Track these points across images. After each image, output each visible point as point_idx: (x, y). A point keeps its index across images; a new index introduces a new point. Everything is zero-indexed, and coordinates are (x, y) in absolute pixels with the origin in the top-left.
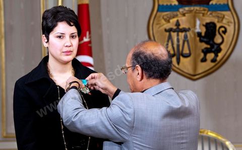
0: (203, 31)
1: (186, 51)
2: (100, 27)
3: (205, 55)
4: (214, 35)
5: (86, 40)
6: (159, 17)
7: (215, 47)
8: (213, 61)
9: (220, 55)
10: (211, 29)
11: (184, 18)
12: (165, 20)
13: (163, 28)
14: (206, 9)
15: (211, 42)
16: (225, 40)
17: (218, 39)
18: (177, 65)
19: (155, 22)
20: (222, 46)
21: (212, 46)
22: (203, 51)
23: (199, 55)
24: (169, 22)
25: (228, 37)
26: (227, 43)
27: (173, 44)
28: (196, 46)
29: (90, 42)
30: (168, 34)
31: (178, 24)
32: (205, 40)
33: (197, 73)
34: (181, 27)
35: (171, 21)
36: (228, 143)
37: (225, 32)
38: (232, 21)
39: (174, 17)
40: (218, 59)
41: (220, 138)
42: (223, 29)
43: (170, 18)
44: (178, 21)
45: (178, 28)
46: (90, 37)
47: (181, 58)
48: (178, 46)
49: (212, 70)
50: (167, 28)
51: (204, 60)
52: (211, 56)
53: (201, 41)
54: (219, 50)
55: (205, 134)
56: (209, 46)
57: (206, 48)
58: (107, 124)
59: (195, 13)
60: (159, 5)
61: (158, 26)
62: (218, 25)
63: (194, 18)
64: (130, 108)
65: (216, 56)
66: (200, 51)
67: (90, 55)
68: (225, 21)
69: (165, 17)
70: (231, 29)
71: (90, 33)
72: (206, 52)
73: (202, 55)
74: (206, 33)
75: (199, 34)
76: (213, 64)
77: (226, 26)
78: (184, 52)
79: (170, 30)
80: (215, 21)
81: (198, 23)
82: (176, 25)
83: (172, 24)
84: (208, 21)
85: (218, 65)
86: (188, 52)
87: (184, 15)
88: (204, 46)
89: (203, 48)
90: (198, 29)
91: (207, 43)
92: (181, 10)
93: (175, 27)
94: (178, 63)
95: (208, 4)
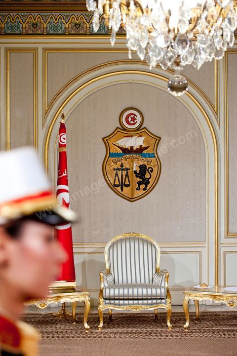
0: (138, 170)
3: (139, 186)
4: (145, 173)
6: (110, 161)
7: (146, 180)
8: (144, 189)
9: (149, 186)
10: (143, 169)
11: (126, 162)
12: (114, 163)
13: (112, 168)
14: (141, 156)
15: (143, 177)
17: (147, 176)
18: (121, 192)
20: (150, 180)
21: (144, 180)
22: (138, 183)
24: (116, 164)
25: (154, 174)
26: (153, 178)
27: (119, 179)
28: (133, 180)
30: (115, 171)
31: (122, 166)
32: (139, 176)
33: (134, 197)
34: (124, 167)
36: (155, 243)
37: (152, 171)
38: (157, 164)
39: (119, 161)
40: (148, 188)
41: (150, 239)
42: (151, 169)
43: (117, 162)
44: (122, 163)
45: (122, 168)
47: (124, 187)
48: (122, 180)
49: (143, 195)
50: (115, 168)
51: (138, 189)
52: (143, 186)
53: (137, 176)
54: (148, 183)
55: (140, 237)
56: (142, 180)
57: (140, 181)
59: (133, 158)
60: (110, 153)
61: (109, 166)
62: (148, 167)
63: (133, 162)
65: (146, 186)
66: (136, 183)
68: (152, 164)
69: (114, 161)
70: (155, 170)
72: (140, 183)
74: (140, 171)
75: (135, 172)
76: (144, 192)
77: (153, 168)
78: (126, 184)
79: (117, 169)
80: (146, 163)
81: (135, 164)
82: (121, 166)
83: (118, 166)
84: (142, 164)
85: (147, 192)
86: (128, 183)
87: (126, 159)
88: (139, 179)
89: (138, 181)
90: (135, 170)
91: (140, 178)
92: (124, 156)
93: (120, 168)
94: (122, 190)
95: (142, 153)
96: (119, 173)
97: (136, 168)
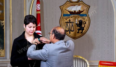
1: (72, 29)
2: (44, 21)
4: (82, 24)
5: (39, 25)
6: (64, 18)
7: (82, 28)
8: (81, 33)
9: (84, 31)
11: (72, 18)
12: (66, 19)
13: (65, 22)
14: (79, 16)
15: (81, 27)
16: (85, 26)
17: (83, 26)
18: (69, 34)
19: (62, 20)
20: (84, 28)
21: (81, 28)
22: (78, 30)
23: (77, 31)
24: (67, 20)
26: (86, 27)
27: (68, 27)
28: (76, 28)
29: (40, 26)
30: (66, 24)
31: (70, 20)
32: (79, 26)
33: (76, 37)
34: (71, 21)
35: (67, 19)
36: (86, 60)
37: (85, 23)
38: (88, 20)
39: (68, 18)
40: (83, 32)
41: (83, 59)
42: (85, 22)
44: (70, 19)
45: (70, 22)
46: (40, 25)
47: (71, 31)
48: (70, 28)
50: (66, 22)
51: (78, 32)
52: (81, 31)
53: (77, 26)
54: (84, 29)
55: (78, 57)
56: (80, 28)
57: (79, 29)
58: (41, 54)
59: (76, 17)
60: (63, 14)
61: (63, 21)
62: (83, 21)
64: (47, 48)
65: (82, 31)
66: (77, 29)
67: (40, 30)
68: (85, 20)
69: (65, 18)
70: (87, 22)
71: (40, 23)
72: (79, 30)
73: (78, 31)
74: (79, 23)
76: (81, 34)
77: (86, 22)
78: (72, 30)
79: (67, 22)
80: (82, 19)
81: (76, 20)
82: (69, 21)
84: (80, 20)
85: (83, 34)
86: (73, 30)
87: (72, 17)
89: (78, 28)
90: (76, 23)
91: (79, 27)
92: (71, 16)
93: (69, 22)
94: (70, 34)
95: (80, 14)
96: (68, 24)
97: (77, 22)
